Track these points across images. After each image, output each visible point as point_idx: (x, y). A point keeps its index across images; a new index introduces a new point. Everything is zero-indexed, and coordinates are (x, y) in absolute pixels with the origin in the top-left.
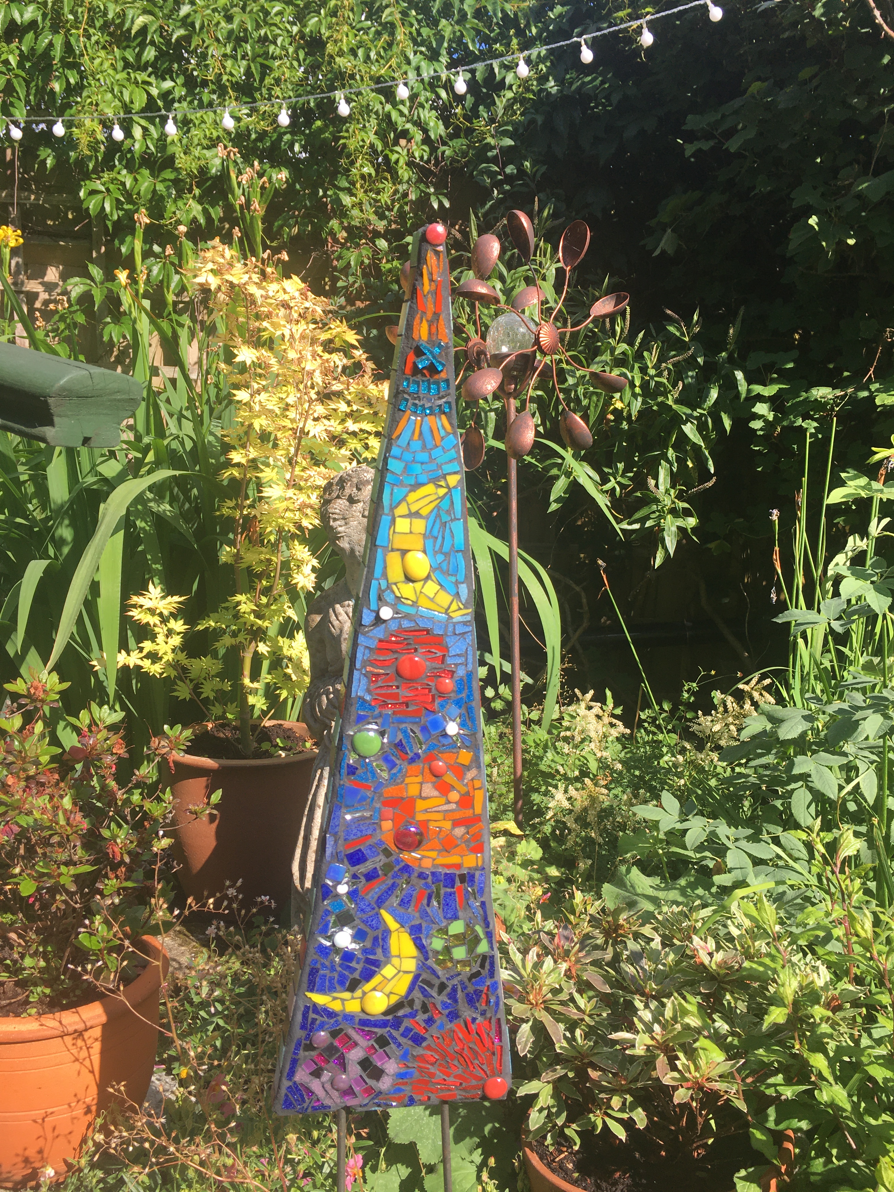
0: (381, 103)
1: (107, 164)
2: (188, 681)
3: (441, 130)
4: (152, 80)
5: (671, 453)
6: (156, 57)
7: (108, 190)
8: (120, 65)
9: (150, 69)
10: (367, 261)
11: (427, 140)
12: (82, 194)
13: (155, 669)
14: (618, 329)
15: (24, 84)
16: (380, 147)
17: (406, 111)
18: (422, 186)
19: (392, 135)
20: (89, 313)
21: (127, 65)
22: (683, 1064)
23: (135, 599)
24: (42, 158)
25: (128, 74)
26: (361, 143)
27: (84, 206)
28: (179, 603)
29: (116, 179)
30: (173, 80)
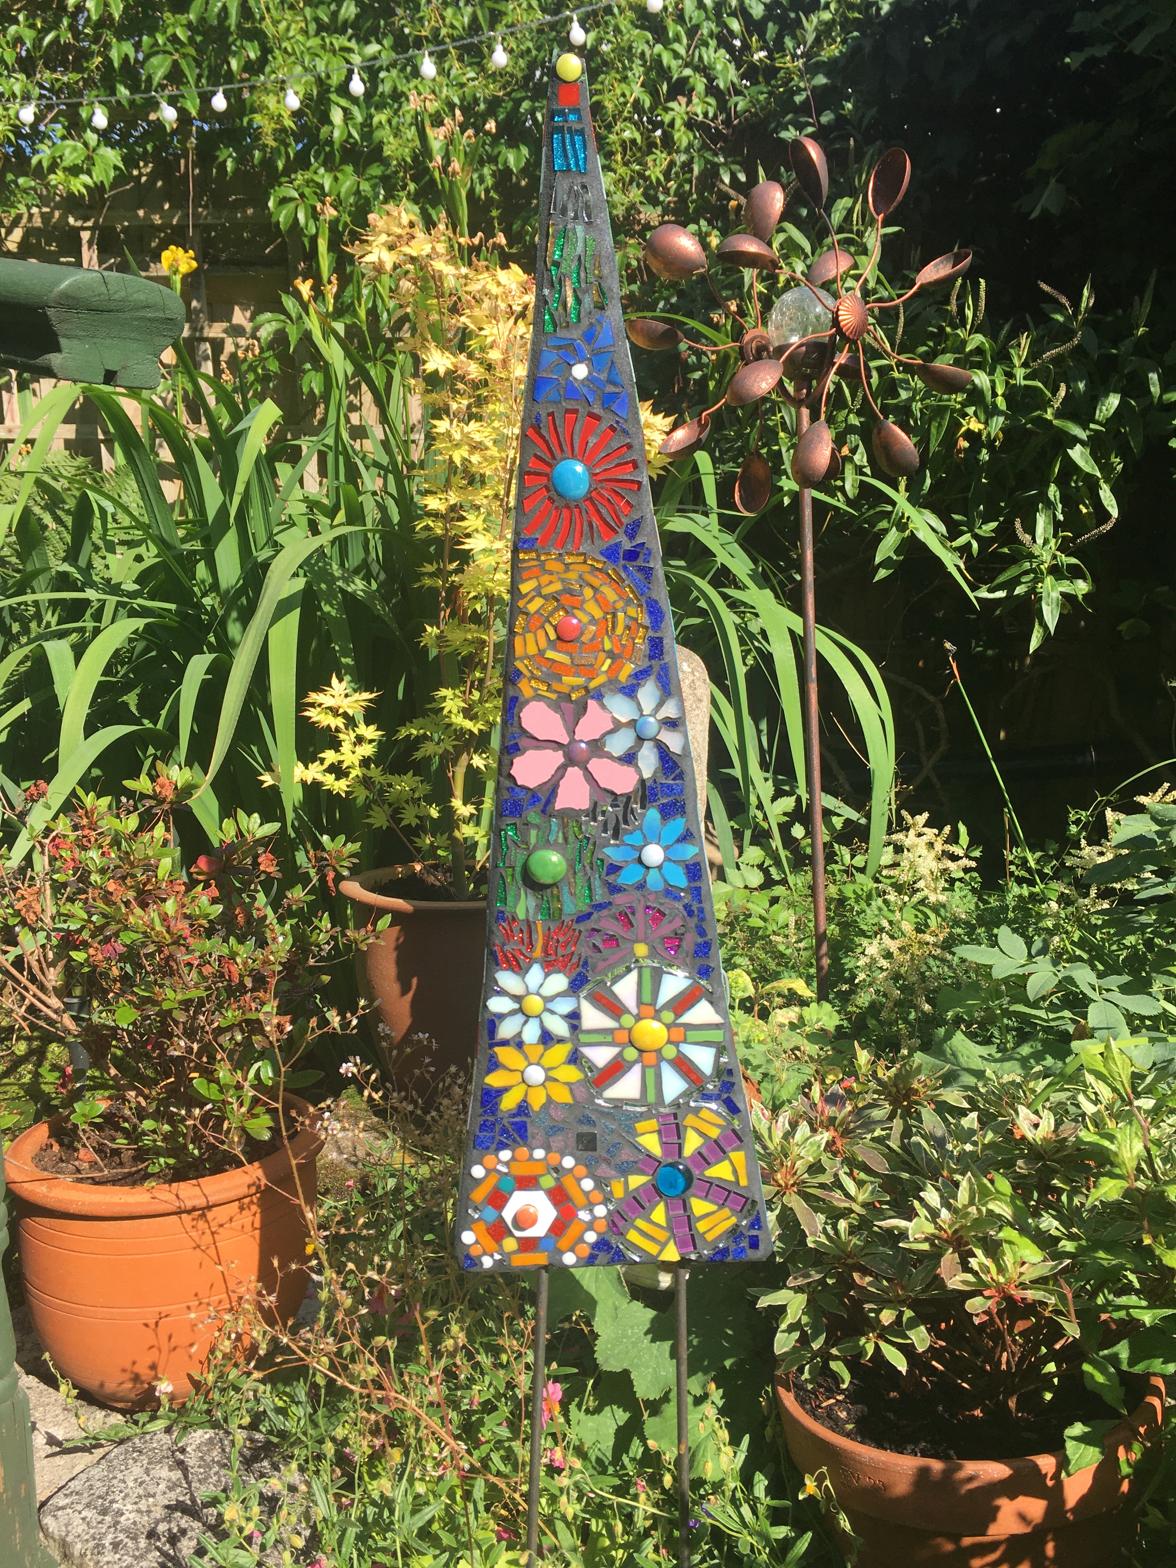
0: (648, 42)
1: (301, 162)
2: (386, 807)
3: (732, 74)
4: (353, 44)
5: (1053, 491)
6: (357, 16)
7: (302, 195)
8: (313, 27)
9: (350, 31)
10: (634, 263)
11: (712, 89)
12: (271, 204)
13: (340, 786)
14: (969, 313)
15: (193, 64)
16: (647, 103)
17: (682, 51)
18: (708, 155)
19: (665, 87)
20: (284, 358)
21: (321, 28)
22: (981, 1264)
23: (313, 697)
24: (221, 159)
25: (323, 39)
26: (622, 100)
27: (274, 220)
28: (370, 701)
29: (313, 181)
30: (379, 42)
